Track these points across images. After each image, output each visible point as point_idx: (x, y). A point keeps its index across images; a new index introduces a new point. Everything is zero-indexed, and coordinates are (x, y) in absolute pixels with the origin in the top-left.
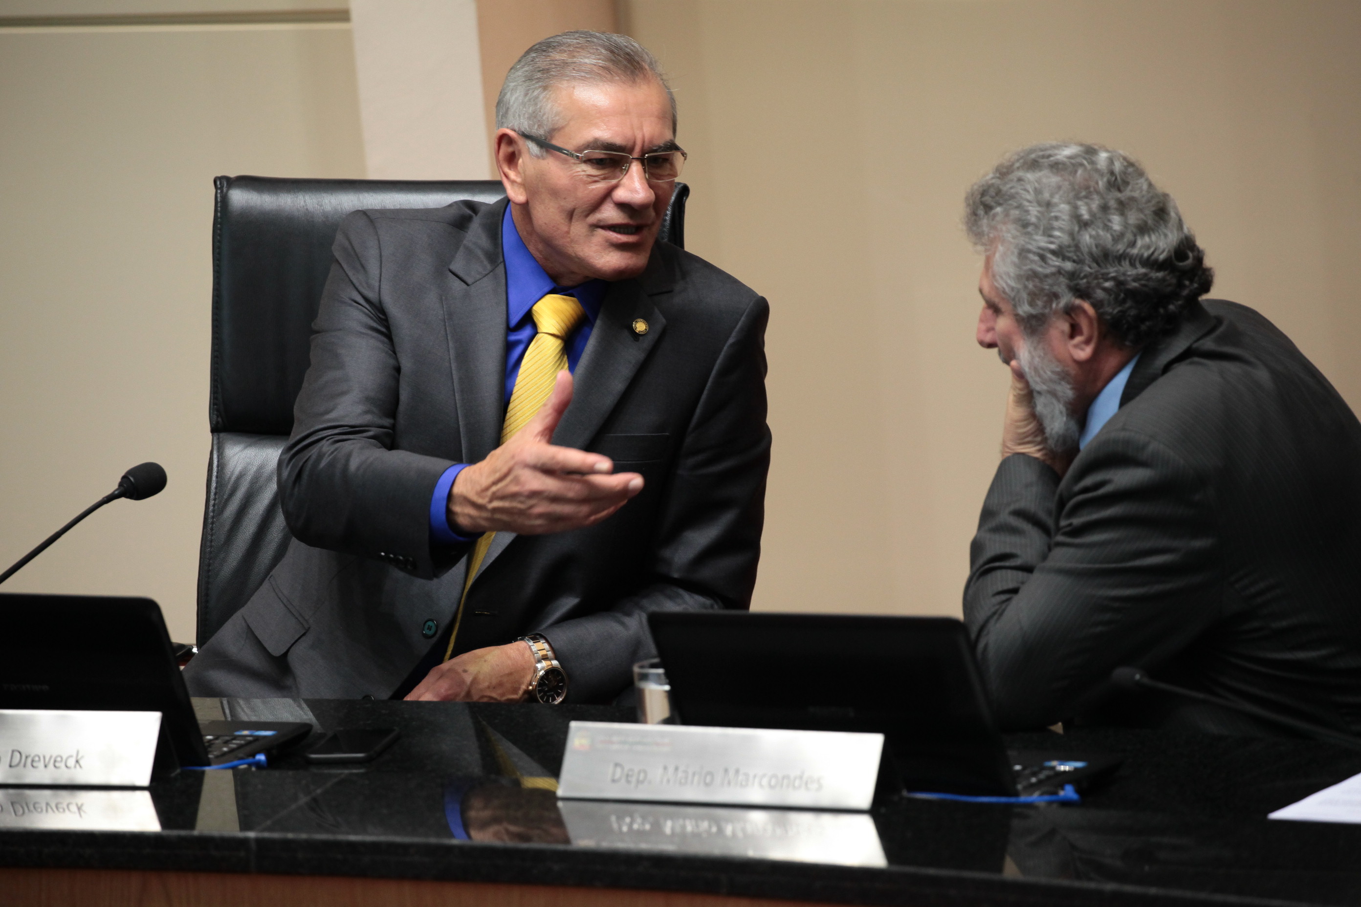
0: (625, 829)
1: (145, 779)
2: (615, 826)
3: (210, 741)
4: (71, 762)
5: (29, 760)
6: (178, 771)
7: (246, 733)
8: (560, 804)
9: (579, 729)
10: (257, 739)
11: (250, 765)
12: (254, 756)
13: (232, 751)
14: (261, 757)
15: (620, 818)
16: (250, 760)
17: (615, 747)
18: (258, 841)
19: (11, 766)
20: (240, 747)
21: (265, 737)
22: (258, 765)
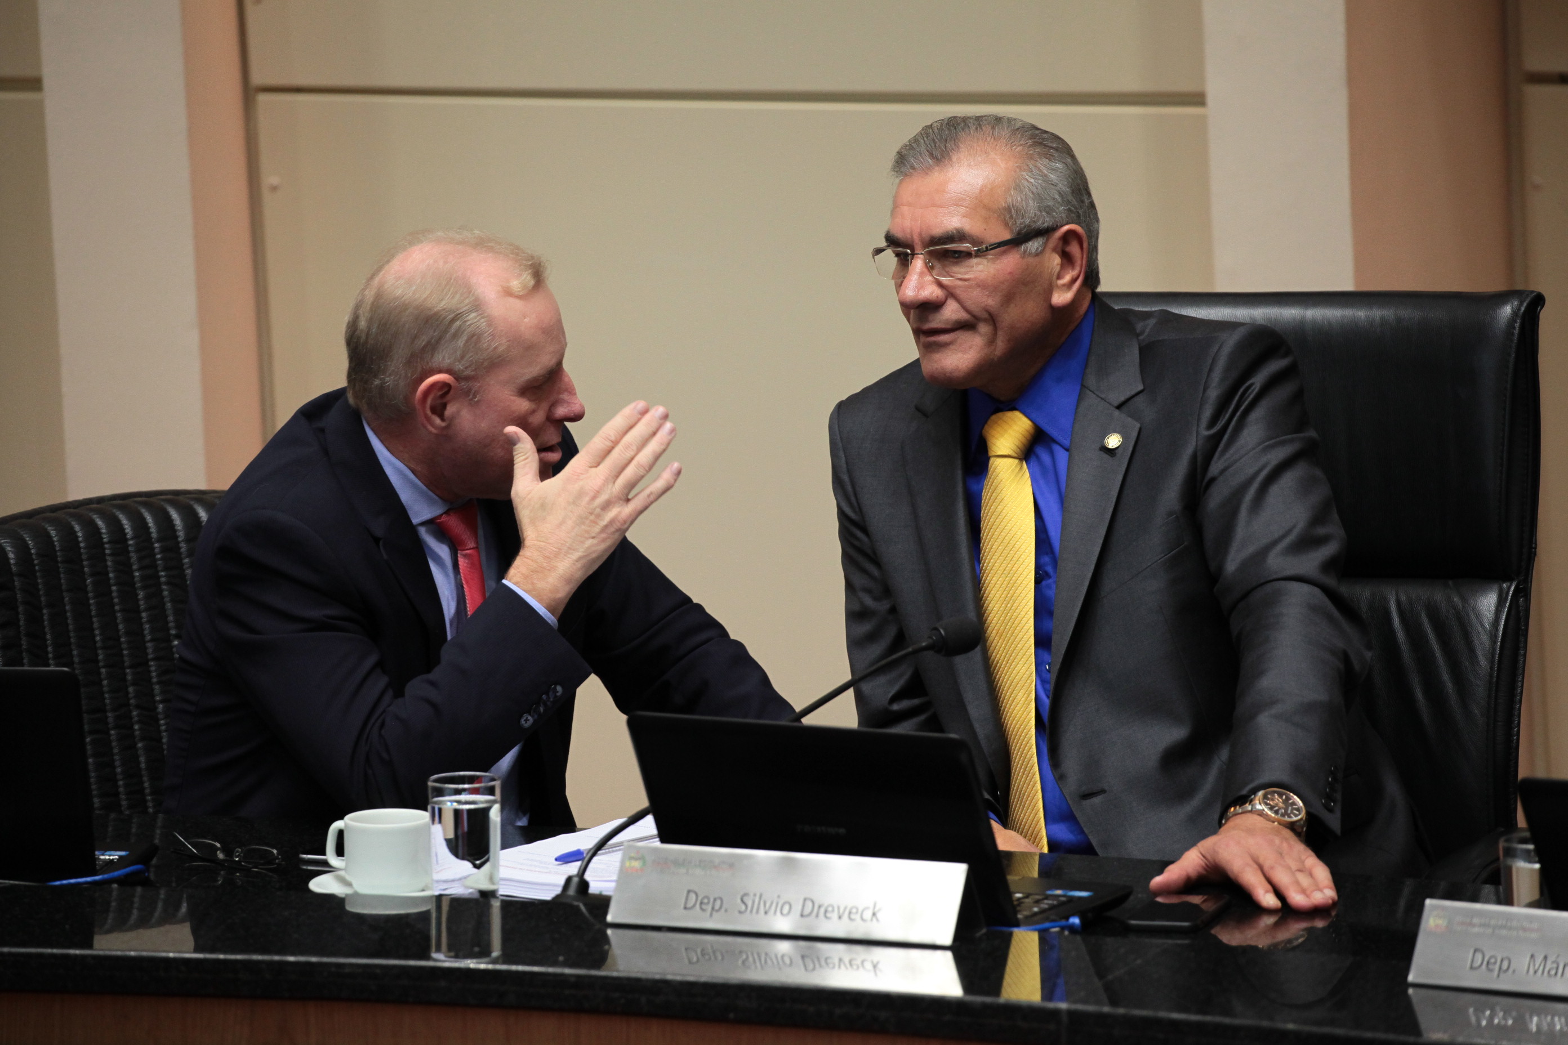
0: (1484, 1023)
1: (947, 939)
2: (1473, 1019)
3: (1019, 899)
4: (868, 915)
5: (822, 910)
6: (984, 931)
7: (1059, 892)
8: (1411, 991)
9: (1434, 908)
10: (1071, 899)
11: (1063, 928)
12: (1067, 918)
13: (1043, 911)
14: (1075, 920)
15: (1479, 1010)
16: (1063, 923)
17: (1476, 930)
18: (1070, 1013)
19: (802, 916)
20: (1052, 908)
21: (1080, 898)
22: (1072, 929)
